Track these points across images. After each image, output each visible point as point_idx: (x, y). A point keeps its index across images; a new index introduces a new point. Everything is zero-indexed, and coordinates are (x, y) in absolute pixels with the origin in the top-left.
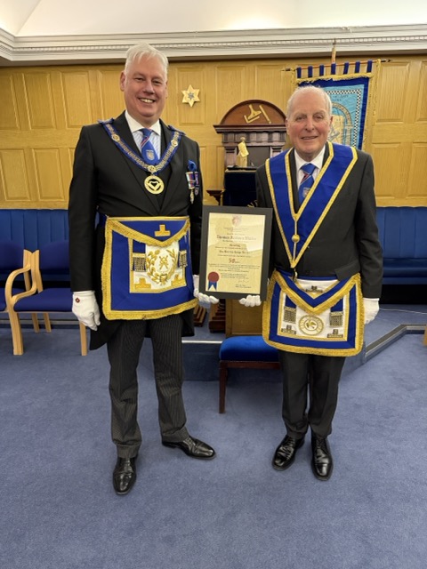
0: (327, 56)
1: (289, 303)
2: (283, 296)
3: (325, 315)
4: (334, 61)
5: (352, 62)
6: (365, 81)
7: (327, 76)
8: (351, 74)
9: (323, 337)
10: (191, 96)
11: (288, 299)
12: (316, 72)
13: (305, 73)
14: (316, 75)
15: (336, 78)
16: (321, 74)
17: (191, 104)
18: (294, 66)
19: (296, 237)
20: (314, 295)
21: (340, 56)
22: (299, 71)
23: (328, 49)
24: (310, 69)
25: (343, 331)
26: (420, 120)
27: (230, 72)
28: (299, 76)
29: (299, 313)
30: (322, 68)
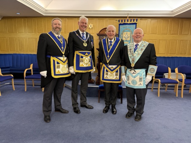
0: (126, 17)
1: (107, 71)
2: (105, 69)
3: (115, 73)
4: (128, 18)
5: (133, 19)
6: (136, 24)
7: (126, 22)
8: (132, 22)
9: (114, 79)
10: (91, 26)
11: (106, 70)
12: (123, 21)
13: (120, 21)
14: (123, 22)
15: (128, 23)
16: (125, 22)
17: (91, 28)
18: (118, 19)
19: (108, 56)
20: (112, 69)
21: (129, 17)
22: (119, 21)
23: (126, 16)
24: (122, 20)
25: (118, 77)
26: (151, 34)
27: (101, 20)
28: (119, 22)
29: (109, 73)
30: (125, 20)
